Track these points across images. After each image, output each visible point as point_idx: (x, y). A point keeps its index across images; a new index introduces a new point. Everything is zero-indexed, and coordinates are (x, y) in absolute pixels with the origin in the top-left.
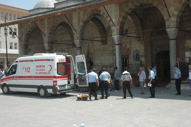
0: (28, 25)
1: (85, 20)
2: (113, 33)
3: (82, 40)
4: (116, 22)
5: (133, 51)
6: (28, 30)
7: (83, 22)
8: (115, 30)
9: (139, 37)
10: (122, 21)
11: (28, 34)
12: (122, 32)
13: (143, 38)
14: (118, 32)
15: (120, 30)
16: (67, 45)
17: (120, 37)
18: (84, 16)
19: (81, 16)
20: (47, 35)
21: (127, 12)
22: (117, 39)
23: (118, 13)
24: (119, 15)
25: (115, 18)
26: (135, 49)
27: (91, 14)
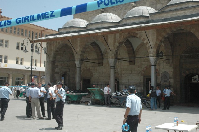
0: (58, 42)
1: (121, 41)
2: (150, 55)
3: (116, 60)
4: (153, 45)
5: (162, 73)
6: (58, 47)
7: (118, 43)
8: (152, 52)
9: (169, 60)
10: (158, 45)
11: (57, 51)
12: (158, 55)
13: (172, 60)
14: (155, 54)
15: (156, 53)
16: (93, 63)
17: (156, 58)
18: (120, 37)
19: (116, 37)
20: (79, 53)
21: (164, 36)
22: (153, 60)
23: (156, 37)
24: (156, 38)
25: (152, 41)
26: (163, 71)
27: (128, 35)
